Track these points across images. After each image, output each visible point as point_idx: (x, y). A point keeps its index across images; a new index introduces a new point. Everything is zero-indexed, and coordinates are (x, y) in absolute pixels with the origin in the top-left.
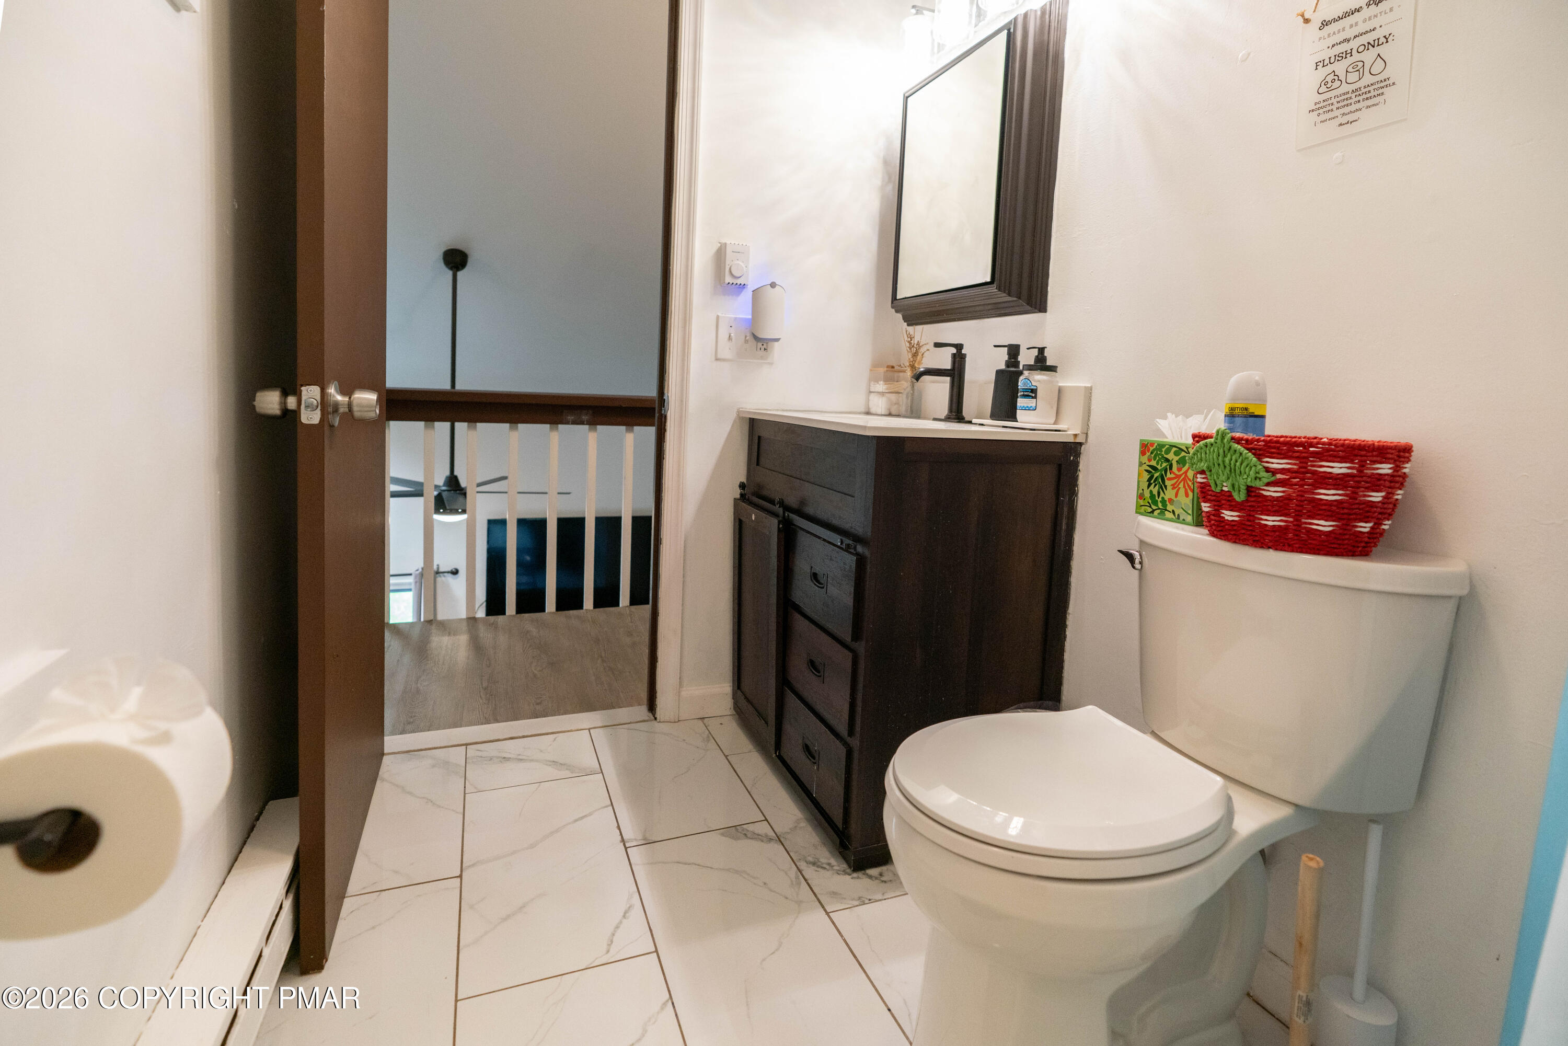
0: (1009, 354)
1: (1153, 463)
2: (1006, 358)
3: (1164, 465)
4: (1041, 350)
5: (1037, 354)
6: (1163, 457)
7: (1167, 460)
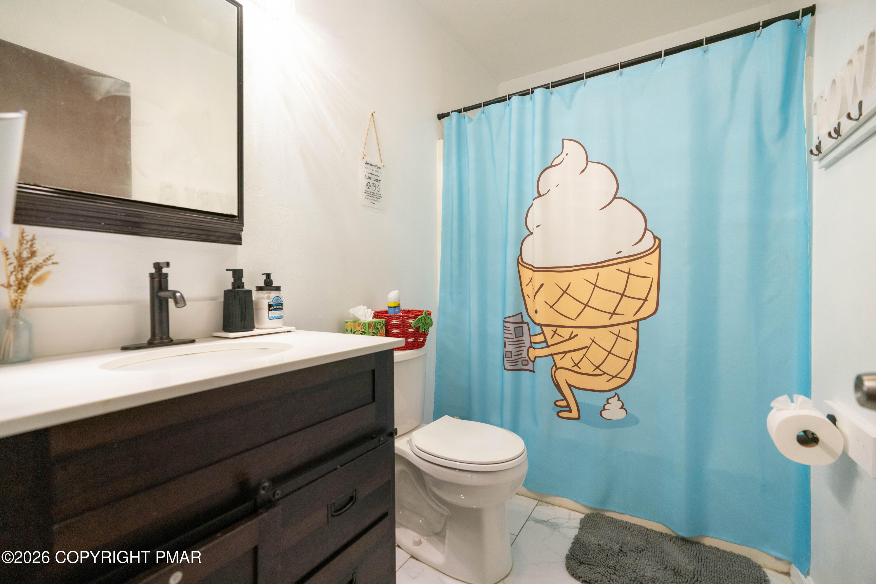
0: (234, 276)
1: (374, 331)
2: (232, 280)
3: (377, 330)
4: (268, 276)
5: (265, 279)
6: (377, 327)
7: (378, 328)
